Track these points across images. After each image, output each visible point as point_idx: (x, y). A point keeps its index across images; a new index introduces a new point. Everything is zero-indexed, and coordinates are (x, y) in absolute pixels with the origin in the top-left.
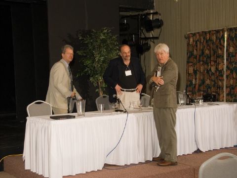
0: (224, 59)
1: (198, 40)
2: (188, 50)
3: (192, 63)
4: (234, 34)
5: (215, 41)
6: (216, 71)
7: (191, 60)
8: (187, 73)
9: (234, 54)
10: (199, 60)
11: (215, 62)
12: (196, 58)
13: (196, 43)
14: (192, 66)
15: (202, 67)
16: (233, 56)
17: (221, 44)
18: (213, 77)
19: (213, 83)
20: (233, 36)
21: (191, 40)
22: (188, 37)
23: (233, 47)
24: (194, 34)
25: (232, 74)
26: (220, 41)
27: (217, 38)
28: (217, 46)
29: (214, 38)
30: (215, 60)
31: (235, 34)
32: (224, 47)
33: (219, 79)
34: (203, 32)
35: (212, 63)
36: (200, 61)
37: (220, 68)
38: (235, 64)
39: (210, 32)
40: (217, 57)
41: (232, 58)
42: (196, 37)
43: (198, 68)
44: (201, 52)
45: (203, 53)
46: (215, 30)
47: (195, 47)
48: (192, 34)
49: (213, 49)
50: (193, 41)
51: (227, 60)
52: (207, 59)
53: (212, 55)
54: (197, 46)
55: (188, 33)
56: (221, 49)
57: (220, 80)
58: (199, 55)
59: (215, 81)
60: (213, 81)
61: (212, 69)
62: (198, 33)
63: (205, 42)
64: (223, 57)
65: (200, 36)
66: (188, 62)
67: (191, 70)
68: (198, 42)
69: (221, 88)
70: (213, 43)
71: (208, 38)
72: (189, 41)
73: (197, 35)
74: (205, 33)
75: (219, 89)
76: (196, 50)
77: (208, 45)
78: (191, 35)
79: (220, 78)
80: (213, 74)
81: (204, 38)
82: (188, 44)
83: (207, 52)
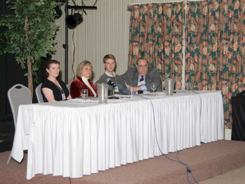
0: (182, 39)
1: (146, 14)
2: (131, 26)
3: (136, 42)
4: (196, 9)
5: (170, 16)
6: (171, 54)
7: (137, 38)
8: (129, 54)
9: (196, 34)
10: (147, 39)
11: (170, 42)
12: (143, 36)
13: (144, 17)
14: (136, 46)
15: (151, 48)
16: (194, 36)
17: (178, 21)
18: (167, 61)
19: (167, 68)
20: (195, 12)
21: (137, 13)
22: (131, 9)
23: (195, 25)
24: (141, 6)
25: (193, 57)
26: (177, 16)
27: (172, 12)
28: (173, 23)
29: (169, 12)
30: (170, 40)
31: (198, 9)
33: (175, 64)
34: (153, 4)
35: (167, 44)
36: (147, 42)
37: (177, 50)
38: (197, 45)
39: (163, 5)
40: (172, 36)
41: (193, 38)
42: (144, 10)
43: (146, 50)
44: (150, 29)
45: (153, 30)
46: (171, 3)
47: (142, 22)
48: (138, 5)
49: (167, 27)
50: (140, 14)
51: (187, 40)
52: (158, 38)
53: (166, 33)
54: (144, 21)
55: (132, 4)
56: (178, 26)
57: (177, 65)
58: (148, 33)
59: (170, 65)
60: (167, 65)
61: (166, 51)
62: (147, 5)
63: (156, 16)
64: (182, 35)
65: (149, 8)
66: (131, 41)
67: (136, 51)
68: (146, 17)
69: (177, 74)
70: (167, 19)
71: (160, 13)
72: (134, 14)
73: (145, 7)
74: (158, 5)
75: (175, 75)
76: (144, 26)
77: (160, 21)
78: (136, 7)
79: (176, 62)
80: (167, 57)
81: (155, 12)
82: (132, 18)
83: (159, 29)
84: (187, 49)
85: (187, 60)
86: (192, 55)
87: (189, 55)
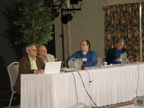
0: (139, 28)
1: (115, 12)
2: (106, 20)
3: (110, 31)
5: (130, 12)
6: (132, 38)
7: (110, 28)
8: (105, 39)
11: (131, 30)
12: (113, 26)
13: (113, 14)
14: (109, 33)
15: (119, 35)
17: (136, 15)
18: (130, 43)
19: (130, 47)
21: (109, 11)
22: (105, 9)
24: (111, 7)
26: (135, 12)
27: (132, 9)
28: (133, 17)
29: (130, 10)
30: (132, 28)
32: (139, 17)
33: (136, 44)
34: (119, 5)
35: (129, 31)
36: (117, 29)
37: (136, 35)
39: (126, 5)
40: (133, 26)
42: (113, 9)
43: (116, 36)
44: (118, 22)
45: (120, 22)
46: (131, 4)
48: (109, 6)
49: (129, 20)
50: (111, 12)
51: (142, 28)
52: (123, 27)
53: (128, 24)
54: (114, 17)
55: (105, 5)
56: (136, 19)
58: (117, 24)
59: (132, 46)
60: (130, 46)
61: (129, 36)
62: (115, 6)
63: (122, 13)
64: (139, 25)
65: (117, 8)
66: (106, 31)
67: (109, 37)
68: (115, 13)
69: (137, 51)
70: (129, 15)
71: (124, 10)
72: (107, 12)
73: (114, 7)
74: (122, 5)
75: (136, 52)
76: (114, 20)
77: (124, 16)
79: (136, 43)
80: (130, 40)
81: (121, 10)
82: (106, 15)
83: (123, 22)
84: (143, 34)
85: (143, 42)
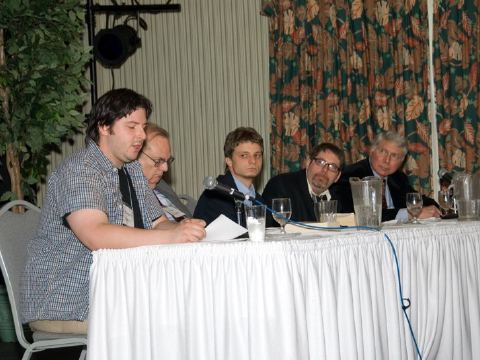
1: (316, 21)
2: (273, 58)
3: (293, 99)
5: (386, 22)
6: (394, 125)
7: (292, 89)
8: (273, 134)
9: (465, 66)
11: (390, 93)
12: (310, 81)
13: (309, 30)
14: (292, 110)
15: (336, 114)
16: (461, 72)
17: (410, 33)
20: (460, 7)
21: (289, 21)
23: (460, 42)
24: (301, 1)
25: (461, 129)
26: (407, 21)
27: (393, 11)
28: (395, 41)
29: (383, 11)
33: (410, 152)
35: (380, 98)
37: (411, 113)
38: (471, 97)
40: (396, 76)
41: (458, 79)
42: (308, 10)
44: (329, 63)
45: (337, 65)
47: (306, 44)
49: (380, 53)
50: (298, 23)
51: (439, 84)
52: (355, 84)
54: (312, 42)
56: (410, 49)
57: (415, 155)
58: (324, 74)
61: (380, 119)
63: (346, 25)
64: (424, 73)
65: (324, 5)
66: (277, 98)
67: (292, 123)
68: (315, 29)
70: (378, 31)
71: (359, 15)
72: (281, 23)
76: (312, 55)
77: (359, 38)
79: (412, 147)
81: (340, 14)
82: (276, 35)
83: (356, 61)
84: (441, 109)
85: (442, 141)
86: (458, 124)
87: (448, 125)
